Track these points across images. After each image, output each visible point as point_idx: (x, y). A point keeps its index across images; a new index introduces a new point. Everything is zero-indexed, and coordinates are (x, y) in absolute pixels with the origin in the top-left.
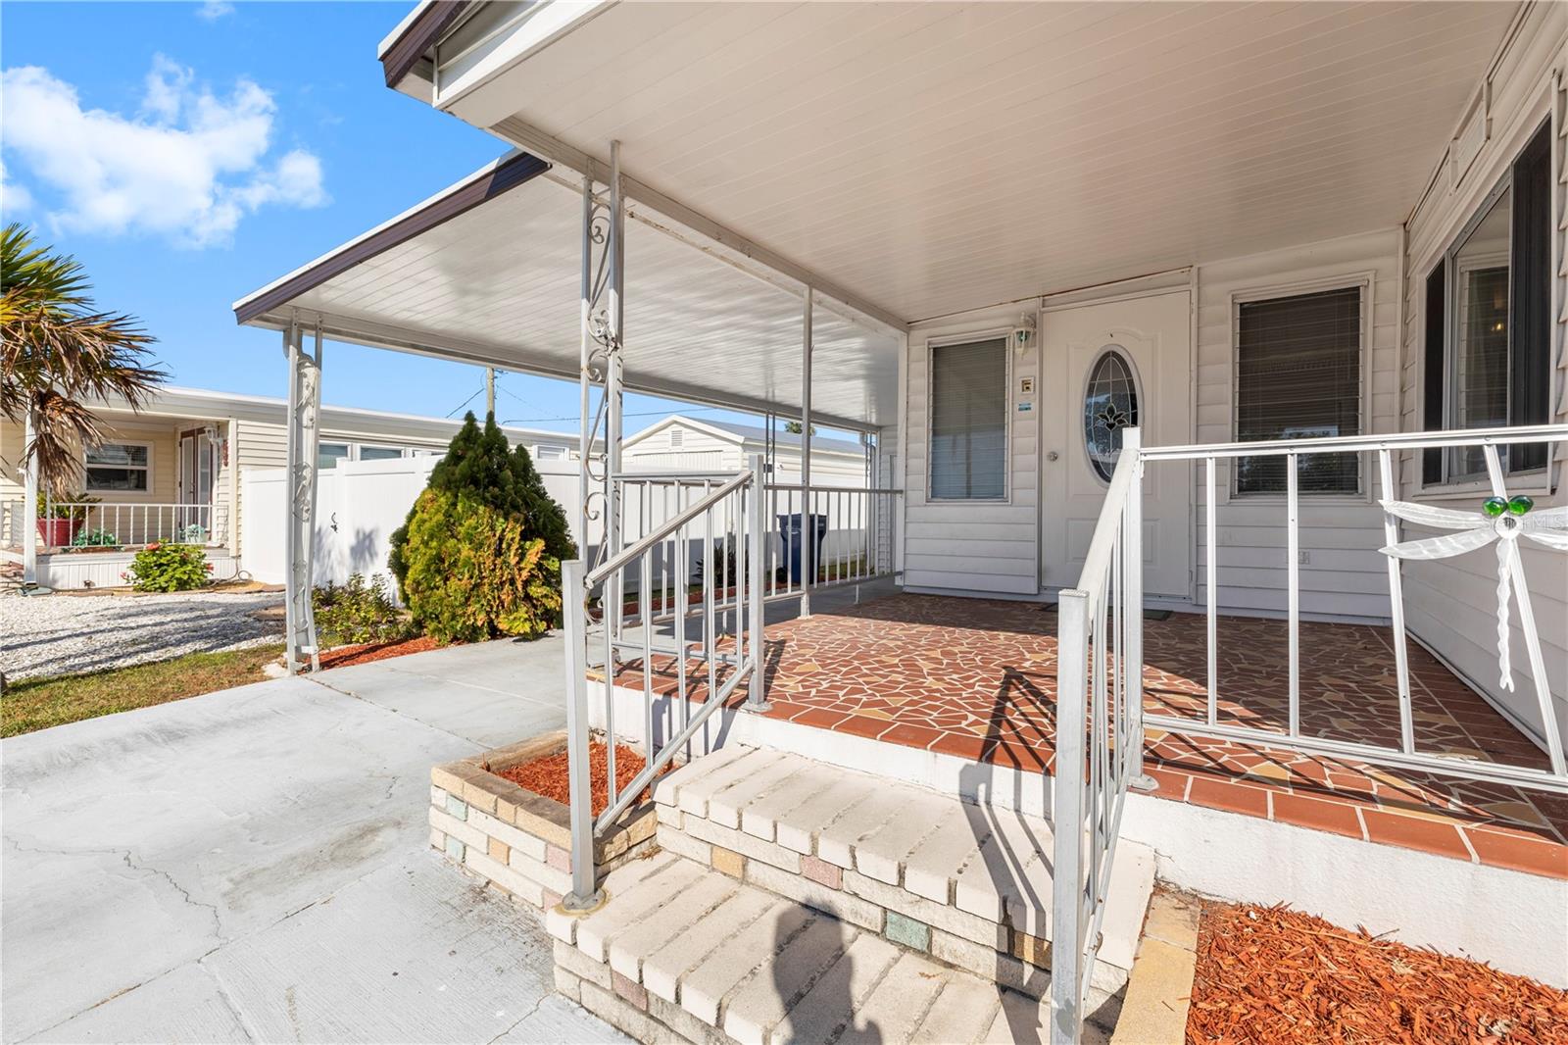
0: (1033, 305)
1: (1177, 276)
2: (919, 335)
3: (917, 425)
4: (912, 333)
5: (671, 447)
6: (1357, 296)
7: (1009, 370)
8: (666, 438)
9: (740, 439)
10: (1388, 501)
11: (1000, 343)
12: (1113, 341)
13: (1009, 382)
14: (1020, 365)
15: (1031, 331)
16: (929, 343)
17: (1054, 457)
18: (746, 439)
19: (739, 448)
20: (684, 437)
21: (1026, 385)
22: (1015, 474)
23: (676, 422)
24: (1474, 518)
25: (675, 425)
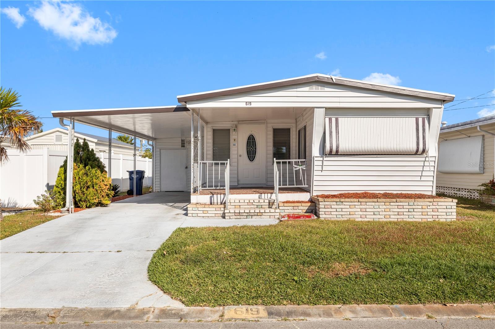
0: (236, 123)
1: (263, 121)
2: (209, 126)
3: (209, 147)
4: (208, 125)
5: (55, 142)
6: (290, 130)
7: (231, 137)
8: (53, 138)
9: (96, 141)
10: (294, 165)
11: (228, 130)
12: (252, 132)
13: (231, 139)
14: (233, 135)
15: (236, 129)
16: (212, 128)
17: (240, 156)
18: (98, 141)
19: (94, 144)
20: (63, 138)
21: (235, 140)
22: (233, 159)
23: (58, 131)
24: (299, 167)
25: (57, 132)
